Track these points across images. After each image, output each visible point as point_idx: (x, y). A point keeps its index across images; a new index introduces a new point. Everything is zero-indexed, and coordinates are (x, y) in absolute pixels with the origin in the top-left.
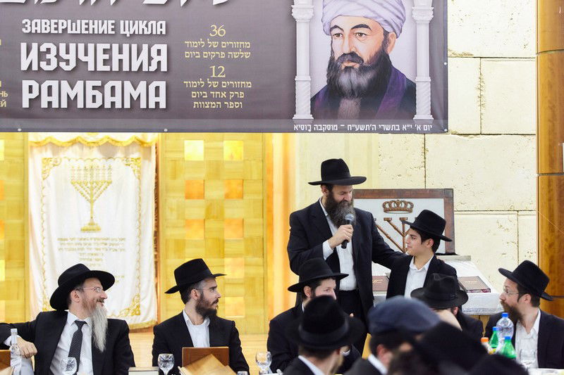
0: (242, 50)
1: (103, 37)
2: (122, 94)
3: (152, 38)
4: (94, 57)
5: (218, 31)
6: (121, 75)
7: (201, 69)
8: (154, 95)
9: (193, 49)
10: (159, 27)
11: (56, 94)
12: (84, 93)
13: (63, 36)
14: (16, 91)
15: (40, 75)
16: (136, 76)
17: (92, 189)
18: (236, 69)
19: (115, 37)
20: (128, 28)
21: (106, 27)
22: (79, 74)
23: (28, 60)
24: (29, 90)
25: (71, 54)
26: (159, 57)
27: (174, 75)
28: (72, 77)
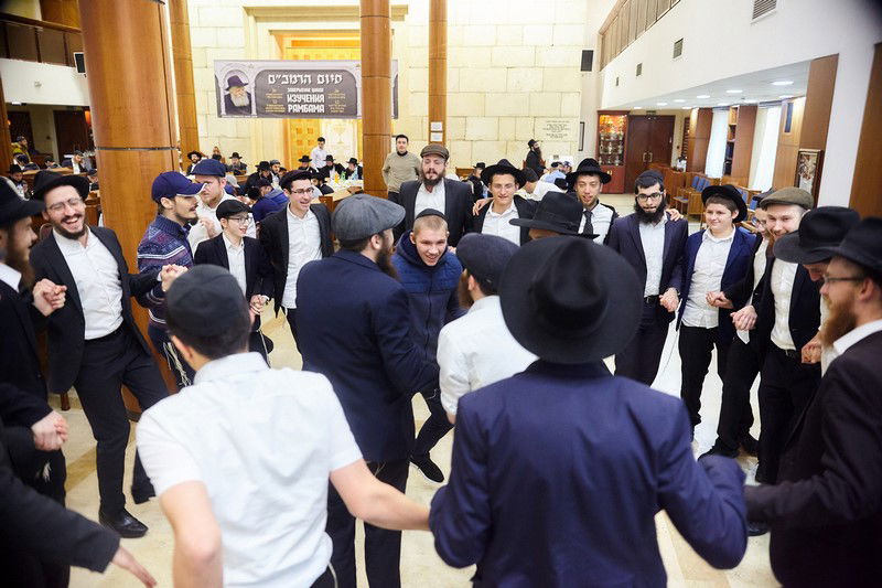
0: (343, 96)
1: (308, 93)
2: (313, 109)
3: (320, 93)
4: (306, 98)
5: (337, 91)
6: (312, 103)
7: (333, 101)
8: (321, 109)
9: (331, 96)
10: (321, 90)
11: (297, 109)
12: (304, 108)
13: (298, 93)
14: (287, 107)
15: (293, 103)
16: (316, 104)
17: (341, 131)
18: (342, 102)
19: (312, 93)
20: (313, 90)
21: (308, 90)
22: (302, 103)
23: (289, 99)
24: (290, 107)
25: (300, 97)
26: (321, 98)
27: (326, 103)
28: (300, 104)
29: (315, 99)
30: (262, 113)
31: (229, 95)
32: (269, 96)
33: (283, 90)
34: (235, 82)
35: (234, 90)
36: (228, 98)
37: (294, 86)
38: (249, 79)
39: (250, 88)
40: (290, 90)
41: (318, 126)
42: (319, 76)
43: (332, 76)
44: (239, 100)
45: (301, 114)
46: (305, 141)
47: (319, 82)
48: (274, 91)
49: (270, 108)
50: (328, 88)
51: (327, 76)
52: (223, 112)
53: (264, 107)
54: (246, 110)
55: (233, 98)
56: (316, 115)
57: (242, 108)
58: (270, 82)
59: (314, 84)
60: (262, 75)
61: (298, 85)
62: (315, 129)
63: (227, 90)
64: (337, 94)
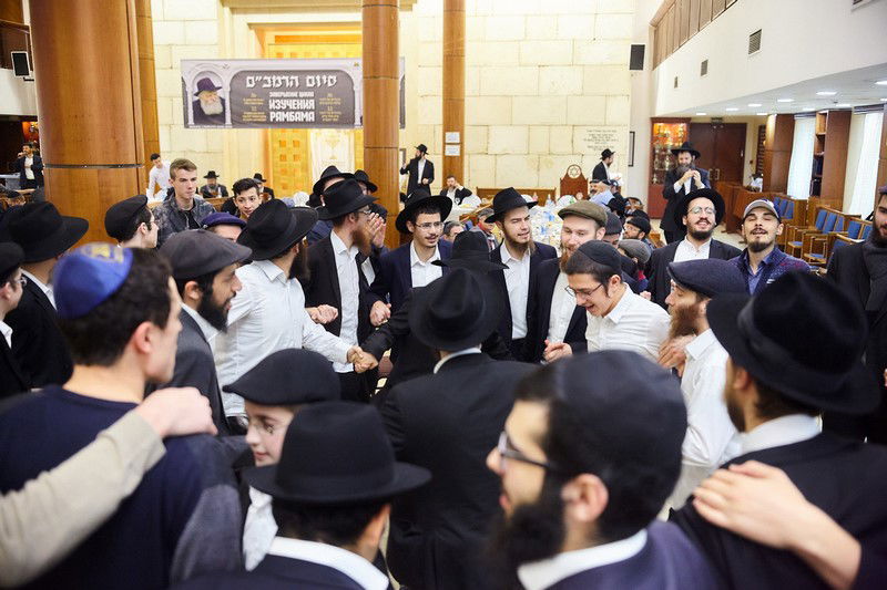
0: (338, 102)
1: (295, 98)
2: (300, 117)
3: (309, 98)
4: (292, 104)
5: (330, 95)
6: (300, 110)
7: (325, 108)
8: (310, 117)
9: (322, 102)
10: (312, 95)
11: (280, 117)
12: (290, 117)
13: (282, 98)
14: (268, 115)
15: (276, 111)
16: (305, 111)
17: (333, 143)
18: (336, 108)
19: (299, 98)
20: (302, 95)
21: (295, 94)
23: (272, 106)
24: (273, 115)
25: (285, 104)
26: (312, 104)
27: (316, 110)
28: (285, 111)
29: (303, 104)
30: (238, 122)
31: (199, 101)
32: (247, 102)
33: (264, 95)
34: (205, 86)
35: (204, 96)
36: (197, 105)
37: (277, 89)
38: (223, 81)
39: (224, 93)
40: (273, 94)
41: (306, 138)
42: (309, 77)
43: (324, 78)
44: (210, 107)
45: (286, 124)
46: (290, 157)
47: (308, 85)
48: (253, 95)
49: (247, 116)
50: (319, 92)
51: (318, 78)
52: (191, 121)
53: (241, 115)
54: (219, 119)
55: (203, 105)
56: (305, 124)
57: (214, 116)
58: (249, 85)
59: (302, 88)
60: (239, 76)
61: (283, 88)
62: (303, 141)
63: (197, 95)
64: (330, 100)
